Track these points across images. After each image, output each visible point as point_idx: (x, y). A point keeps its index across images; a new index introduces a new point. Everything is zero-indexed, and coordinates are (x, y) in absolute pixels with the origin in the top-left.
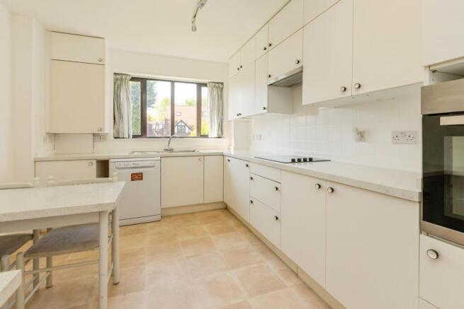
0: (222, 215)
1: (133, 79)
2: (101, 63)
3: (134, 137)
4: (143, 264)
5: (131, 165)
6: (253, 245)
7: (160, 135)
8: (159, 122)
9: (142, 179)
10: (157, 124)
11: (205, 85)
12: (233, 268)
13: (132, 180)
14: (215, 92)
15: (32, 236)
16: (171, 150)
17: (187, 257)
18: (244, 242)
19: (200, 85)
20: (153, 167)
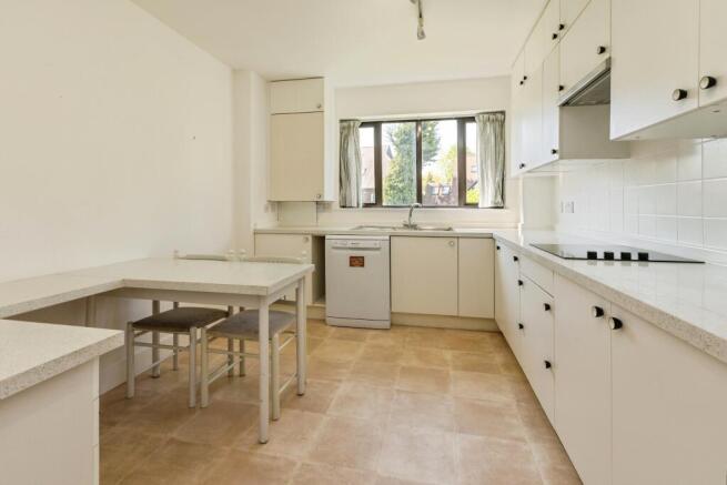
0: (489, 342)
1: (364, 124)
2: (320, 109)
3: (367, 205)
4: (340, 381)
5: (349, 244)
6: (518, 405)
7: (445, 204)
8: (444, 184)
9: (363, 266)
10: (441, 186)
11: (472, 119)
12: (461, 431)
13: (351, 265)
14: (489, 129)
15: (227, 314)
16: (414, 227)
17: (398, 391)
18: (503, 396)
19: (463, 121)
20: (378, 249)
